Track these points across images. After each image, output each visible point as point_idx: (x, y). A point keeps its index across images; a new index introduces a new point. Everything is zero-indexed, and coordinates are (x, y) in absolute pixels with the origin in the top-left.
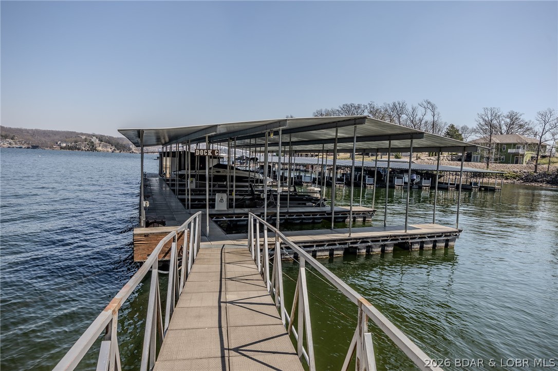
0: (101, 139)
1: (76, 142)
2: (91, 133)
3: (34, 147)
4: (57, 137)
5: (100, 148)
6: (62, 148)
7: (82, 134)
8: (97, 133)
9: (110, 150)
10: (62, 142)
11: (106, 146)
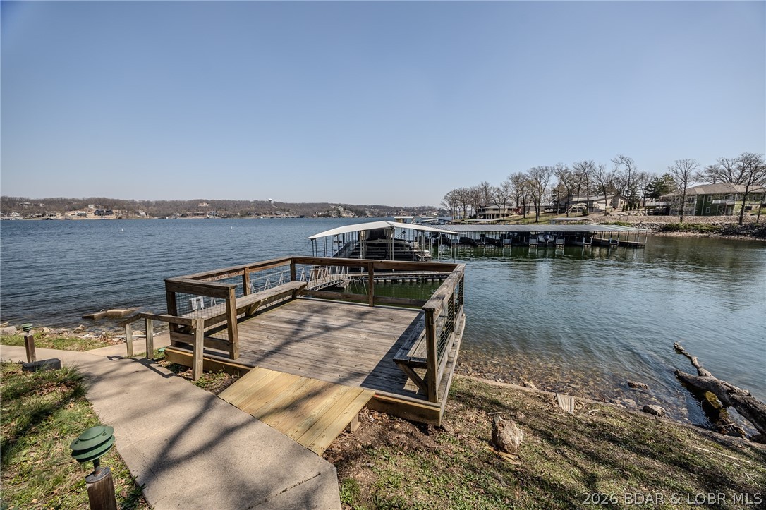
0: (345, 207)
1: (328, 211)
2: (338, 203)
3: (302, 217)
4: (316, 208)
5: (344, 215)
6: (319, 216)
7: (332, 204)
8: (342, 203)
9: (351, 216)
10: (320, 211)
11: (348, 213)
